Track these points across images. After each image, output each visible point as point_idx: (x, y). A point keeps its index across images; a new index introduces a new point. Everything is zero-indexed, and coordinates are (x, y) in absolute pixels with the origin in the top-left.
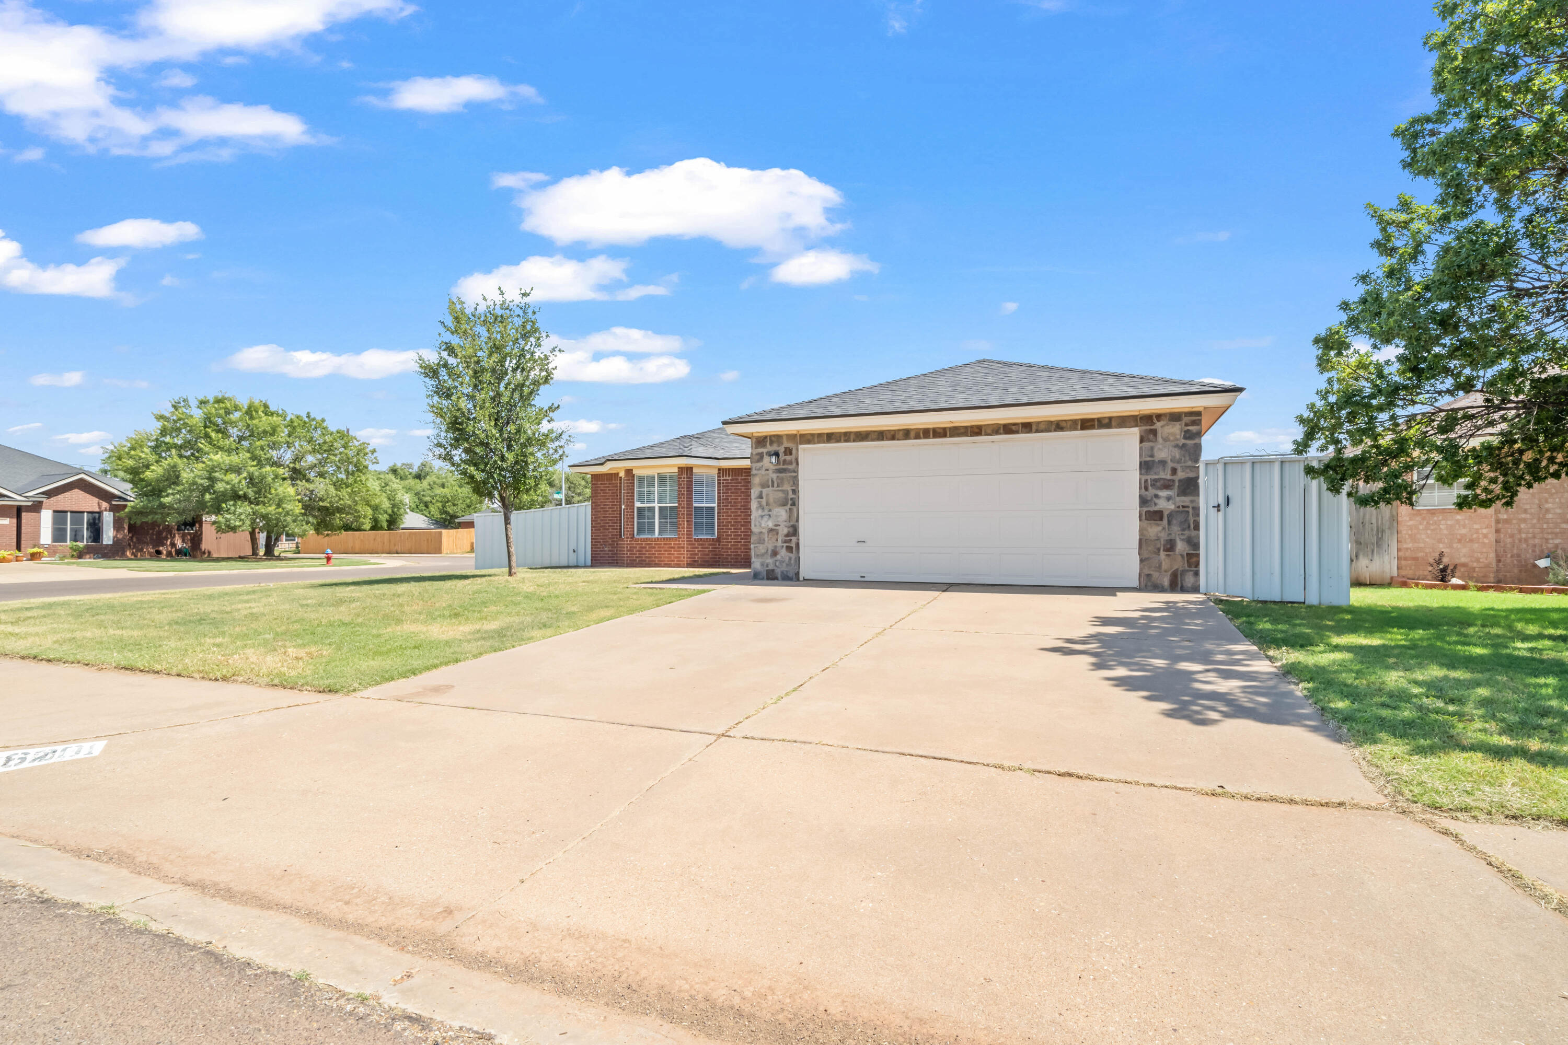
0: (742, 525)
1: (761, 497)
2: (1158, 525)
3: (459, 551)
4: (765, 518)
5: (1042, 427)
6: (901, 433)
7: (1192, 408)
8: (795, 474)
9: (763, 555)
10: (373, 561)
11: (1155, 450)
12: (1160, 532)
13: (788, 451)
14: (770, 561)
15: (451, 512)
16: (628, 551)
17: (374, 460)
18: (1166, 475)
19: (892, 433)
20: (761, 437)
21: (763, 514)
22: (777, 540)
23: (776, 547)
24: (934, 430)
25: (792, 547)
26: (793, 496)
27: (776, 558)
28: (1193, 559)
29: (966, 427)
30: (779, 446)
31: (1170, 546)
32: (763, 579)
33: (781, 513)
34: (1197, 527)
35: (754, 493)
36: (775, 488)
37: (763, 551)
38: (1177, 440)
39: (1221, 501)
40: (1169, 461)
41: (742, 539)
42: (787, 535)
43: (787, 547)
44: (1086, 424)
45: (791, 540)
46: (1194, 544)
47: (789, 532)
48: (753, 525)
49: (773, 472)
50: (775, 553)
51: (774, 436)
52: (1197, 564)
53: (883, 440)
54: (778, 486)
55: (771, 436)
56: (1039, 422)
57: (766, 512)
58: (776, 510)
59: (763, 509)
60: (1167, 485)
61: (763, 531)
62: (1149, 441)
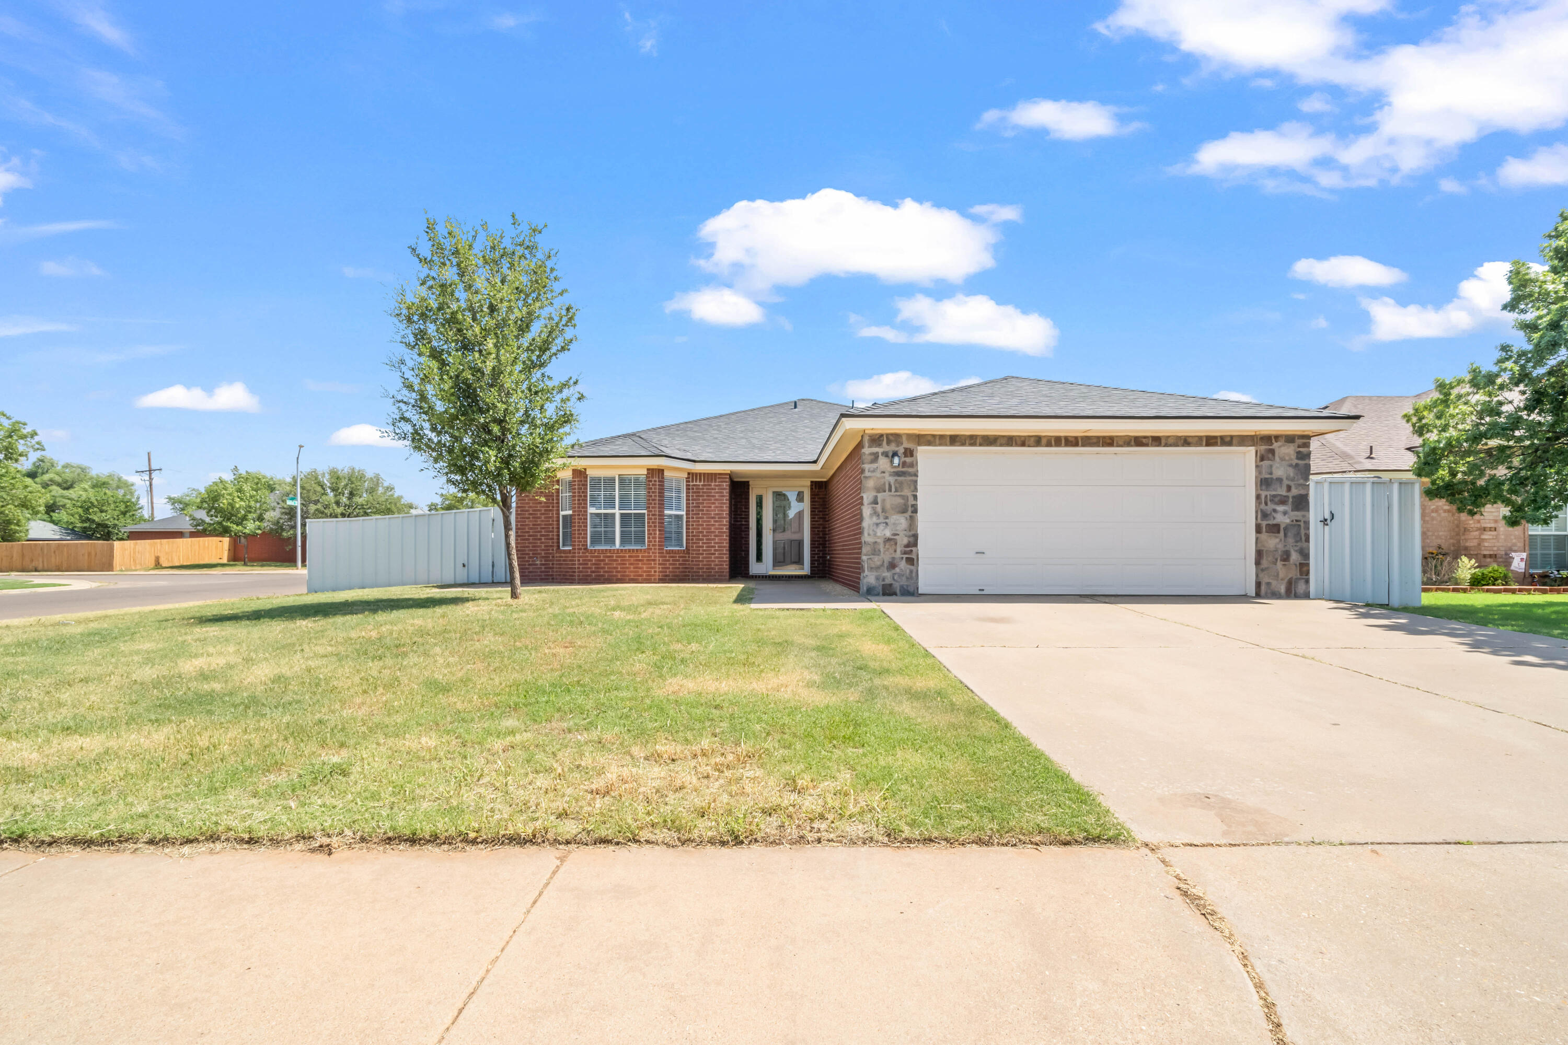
0: (716, 536)
1: (875, 502)
2: (1277, 537)
3: (138, 567)
4: (882, 527)
5: (1171, 441)
6: (1032, 439)
7: (1304, 431)
8: (914, 478)
9: (878, 568)
10: (37, 581)
11: (1274, 468)
12: (1278, 544)
13: (909, 453)
14: (887, 574)
15: (97, 519)
16: (580, 564)
17: (37, 446)
18: (1282, 492)
19: (1023, 439)
20: (876, 435)
21: (878, 521)
22: (895, 551)
23: (893, 558)
24: (1066, 438)
25: (913, 559)
26: (914, 503)
27: (893, 571)
28: (1304, 568)
29: (1098, 438)
30: (898, 446)
31: (1286, 557)
32: (878, 595)
33: (901, 521)
34: (1307, 539)
35: (867, 497)
36: (893, 493)
37: (879, 563)
38: (1292, 460)
39: (1327, 516)
40: (1285, 479)
41: (715, 550)
42: (907, 546)
43: (907, 558)
44: (1211, 441)
45: (912, 551)
46: (1305, 554)
47: (909, 542)
48: (866, 534)
49: (890, 475)
50: (892, 566)
51: (892, 434)
52: (1308, 573)
53: (1012, 446)
54: (896, 491)
55: (887, 435)
56: (1169, 437)
57: (882, 520)
58: (894, 517)
59: (878, 515)
60: (1283, 501)
61: (878, 540)
62: (1269, 459)
